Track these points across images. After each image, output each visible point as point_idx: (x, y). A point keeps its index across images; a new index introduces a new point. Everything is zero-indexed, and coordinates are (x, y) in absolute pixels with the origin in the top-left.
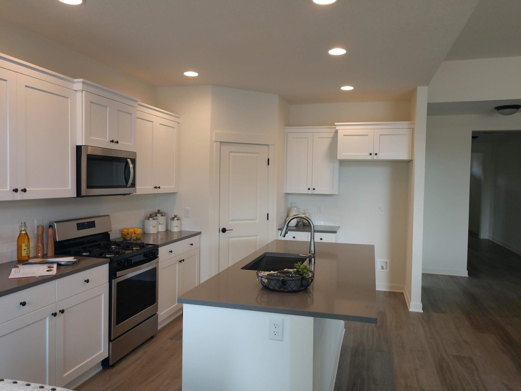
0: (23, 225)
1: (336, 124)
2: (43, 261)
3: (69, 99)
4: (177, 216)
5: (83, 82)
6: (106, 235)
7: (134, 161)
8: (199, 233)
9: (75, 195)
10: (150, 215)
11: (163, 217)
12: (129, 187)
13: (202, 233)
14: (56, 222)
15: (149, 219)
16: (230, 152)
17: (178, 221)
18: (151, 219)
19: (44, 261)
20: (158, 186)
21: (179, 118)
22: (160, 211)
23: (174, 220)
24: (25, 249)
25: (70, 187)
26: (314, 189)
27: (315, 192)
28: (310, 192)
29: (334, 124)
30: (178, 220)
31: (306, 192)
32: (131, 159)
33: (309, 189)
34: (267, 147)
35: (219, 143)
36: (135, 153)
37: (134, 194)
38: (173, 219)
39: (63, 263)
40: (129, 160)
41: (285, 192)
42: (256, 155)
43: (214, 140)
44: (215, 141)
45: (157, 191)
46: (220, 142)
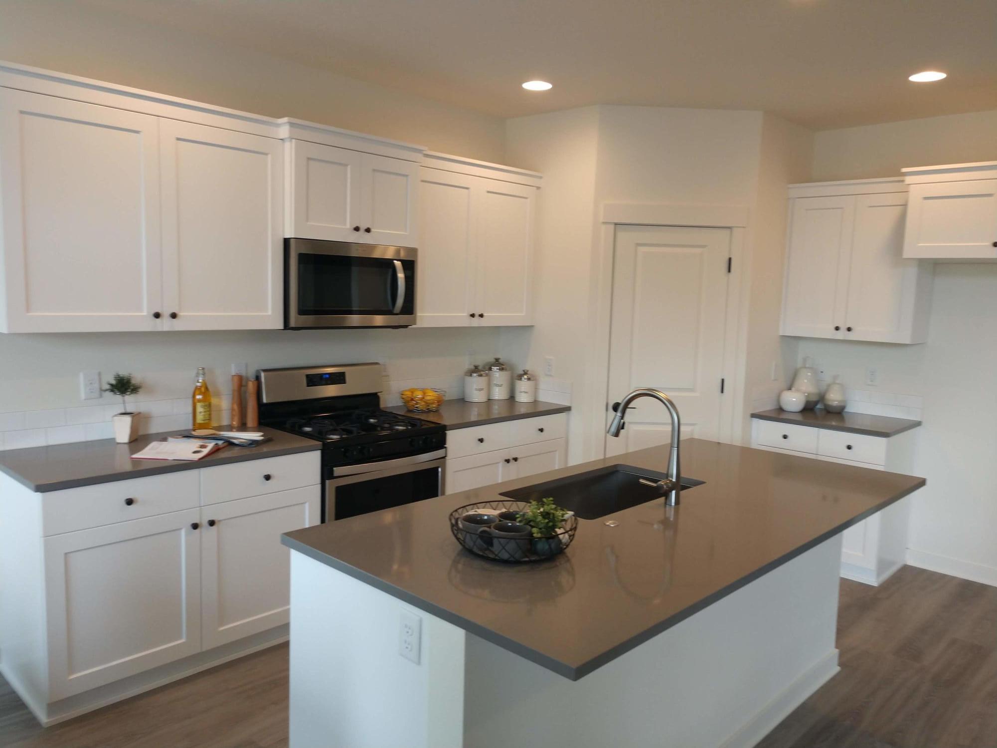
0: (201, 372)
1: (904, 170)
2: (212, 435)
3: (269, 156)
4: (528, 371)
5: (292, 124)
6: (373, 398)
7: (410, 266)
8: (567, 409)
9: (281, 326)
10: (476, 367)
11: (504, 373)
12: (397, 314)
13: (573, 410)
14: (265, 371)
15: (471, 375)
16: (638, 245)
17: (529, 382)
18: (475, 375)
19: (214, 434)
20: (477, 313)
21: (541, 177)
22: (500, 361)
23: (521, 379)
24: (200, 412)
25: (270, 313)
26: (849, 329)
27: (851, 336)
28: (840, 335)
29: (900, 170)
30: (529, 379)
31: (831, 334)
32: (403, 262)
33: (837, 328)
34: (728, 232)
35: (612, 226)
36: (414, 251)
37: (414, 326)
38: (520, 377)
39: (235, 441)
40: (398, 264)
41: (781, 334)
42: (698, 251)
43: (601, 220)
44: (604, 223)
45: (476, 322)
46: (616, 224)
